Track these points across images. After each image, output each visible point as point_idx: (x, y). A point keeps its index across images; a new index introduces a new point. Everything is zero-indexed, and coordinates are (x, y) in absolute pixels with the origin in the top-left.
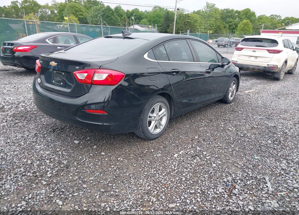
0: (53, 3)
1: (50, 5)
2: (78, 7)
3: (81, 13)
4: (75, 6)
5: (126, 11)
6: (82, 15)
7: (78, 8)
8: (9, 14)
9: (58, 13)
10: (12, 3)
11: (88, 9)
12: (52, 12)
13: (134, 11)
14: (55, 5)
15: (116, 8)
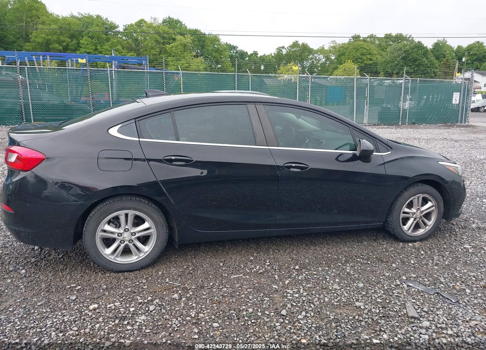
0: (332, 45)
1: (326, 48)
2: (367, 48)
3: (369, 56)
4: (362, 47)
5: (456, 47)
6: (371, 60)
7: (365, 49)
8: (270, 65)
9: (336, 58)
10: (277, 49)
11: (383, 50)
12: (328, 58)
13: (473, 47)
14: (334, 47)
15: (437, 45)
